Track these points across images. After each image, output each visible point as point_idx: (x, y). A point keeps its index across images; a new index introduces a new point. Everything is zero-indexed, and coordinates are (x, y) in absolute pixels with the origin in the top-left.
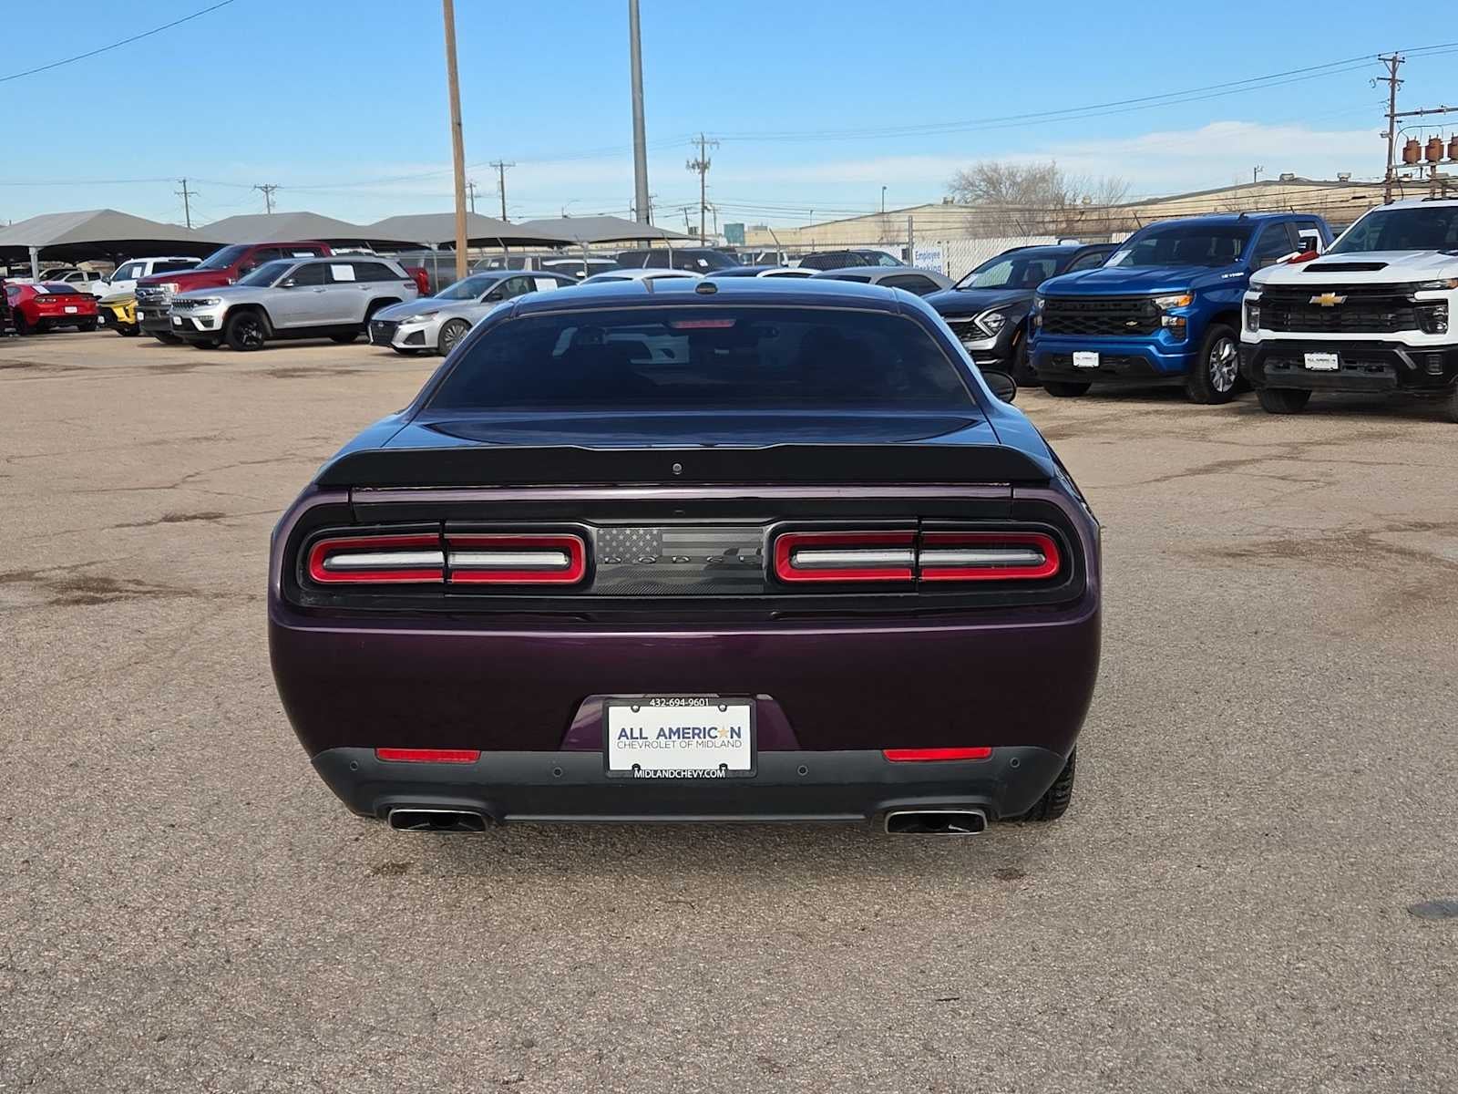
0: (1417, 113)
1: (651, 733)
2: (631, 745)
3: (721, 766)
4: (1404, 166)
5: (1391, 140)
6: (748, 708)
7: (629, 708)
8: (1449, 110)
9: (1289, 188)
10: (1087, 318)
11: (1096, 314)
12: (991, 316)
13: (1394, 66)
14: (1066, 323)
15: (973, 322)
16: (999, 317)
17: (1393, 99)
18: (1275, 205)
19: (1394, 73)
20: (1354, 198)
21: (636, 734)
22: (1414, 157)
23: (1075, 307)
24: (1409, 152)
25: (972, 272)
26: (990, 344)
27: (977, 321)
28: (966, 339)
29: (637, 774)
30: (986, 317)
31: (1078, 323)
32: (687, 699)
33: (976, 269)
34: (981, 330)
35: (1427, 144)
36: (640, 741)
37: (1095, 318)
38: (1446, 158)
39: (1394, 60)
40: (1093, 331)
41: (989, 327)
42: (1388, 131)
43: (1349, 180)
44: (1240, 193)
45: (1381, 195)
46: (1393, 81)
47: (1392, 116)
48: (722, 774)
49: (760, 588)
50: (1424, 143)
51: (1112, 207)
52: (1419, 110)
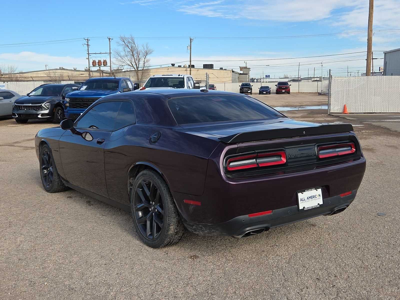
0: (94, 54)
1: (306, 199)
2: (303, 202)
3: (318, 204)
4: (93, 67)
5: (89, 60)
6: (320, 189)
7: (301, 193)
8: (102, 53)
9: (63, 71)
10: (84, 104)
11: (87, 103)
12: (46, 104)
13: (88, 41)
14: (78, 105)
15: (41, 106)
16: (49, 104)
17: (88, 50)
18: (60, 75)
19: (88, 43)
20: (81, 74)
21: (303, 200)
22: (95, 64)
23: (80, 101)
24: (94, 63)
25: (32, 91)
26: (47, 112)
27: (43, 105)
28: (40, 110)
29: (305, 209)
30: (45, 104)
31: (81, 105)
32: (311, 189)
33: (33, 90)
34: (44, 108)
35: (98, 62)
36: (304, 201)
37: (86, 104)
38: (102, 65)
39: (88, 40)
40: (79, 107)
41: (46, 107)
42: (88, 58)
43: (77, 69)
44: (51, 71)
45: (88, 74)
46: (88, 45)
47: (88, 54)
48: (319, 206)
49: (316, 160)
50: (97, 61)
51: (13, 74)
52: (95, 53)
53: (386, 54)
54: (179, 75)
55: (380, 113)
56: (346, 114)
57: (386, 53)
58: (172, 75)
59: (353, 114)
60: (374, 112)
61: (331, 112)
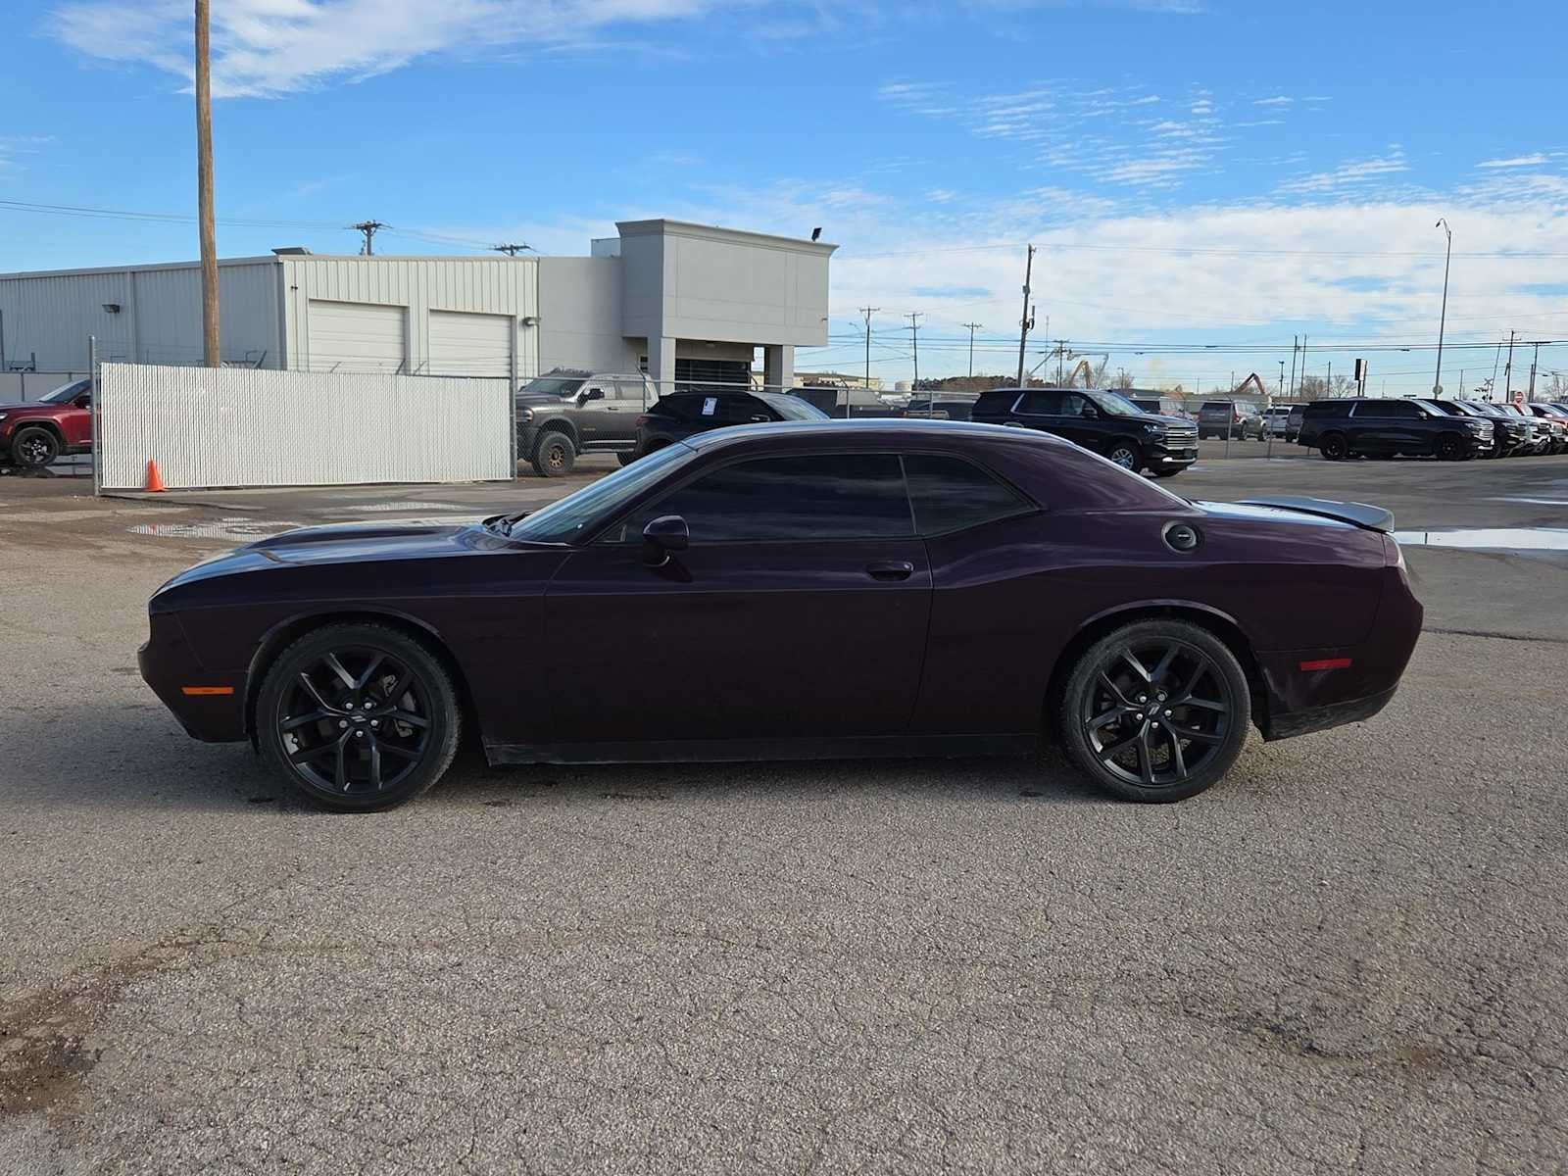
55: (260, 487)
56: (161, 491)
59: (185, 494)
60: (240, 484)
61: (104, 486)
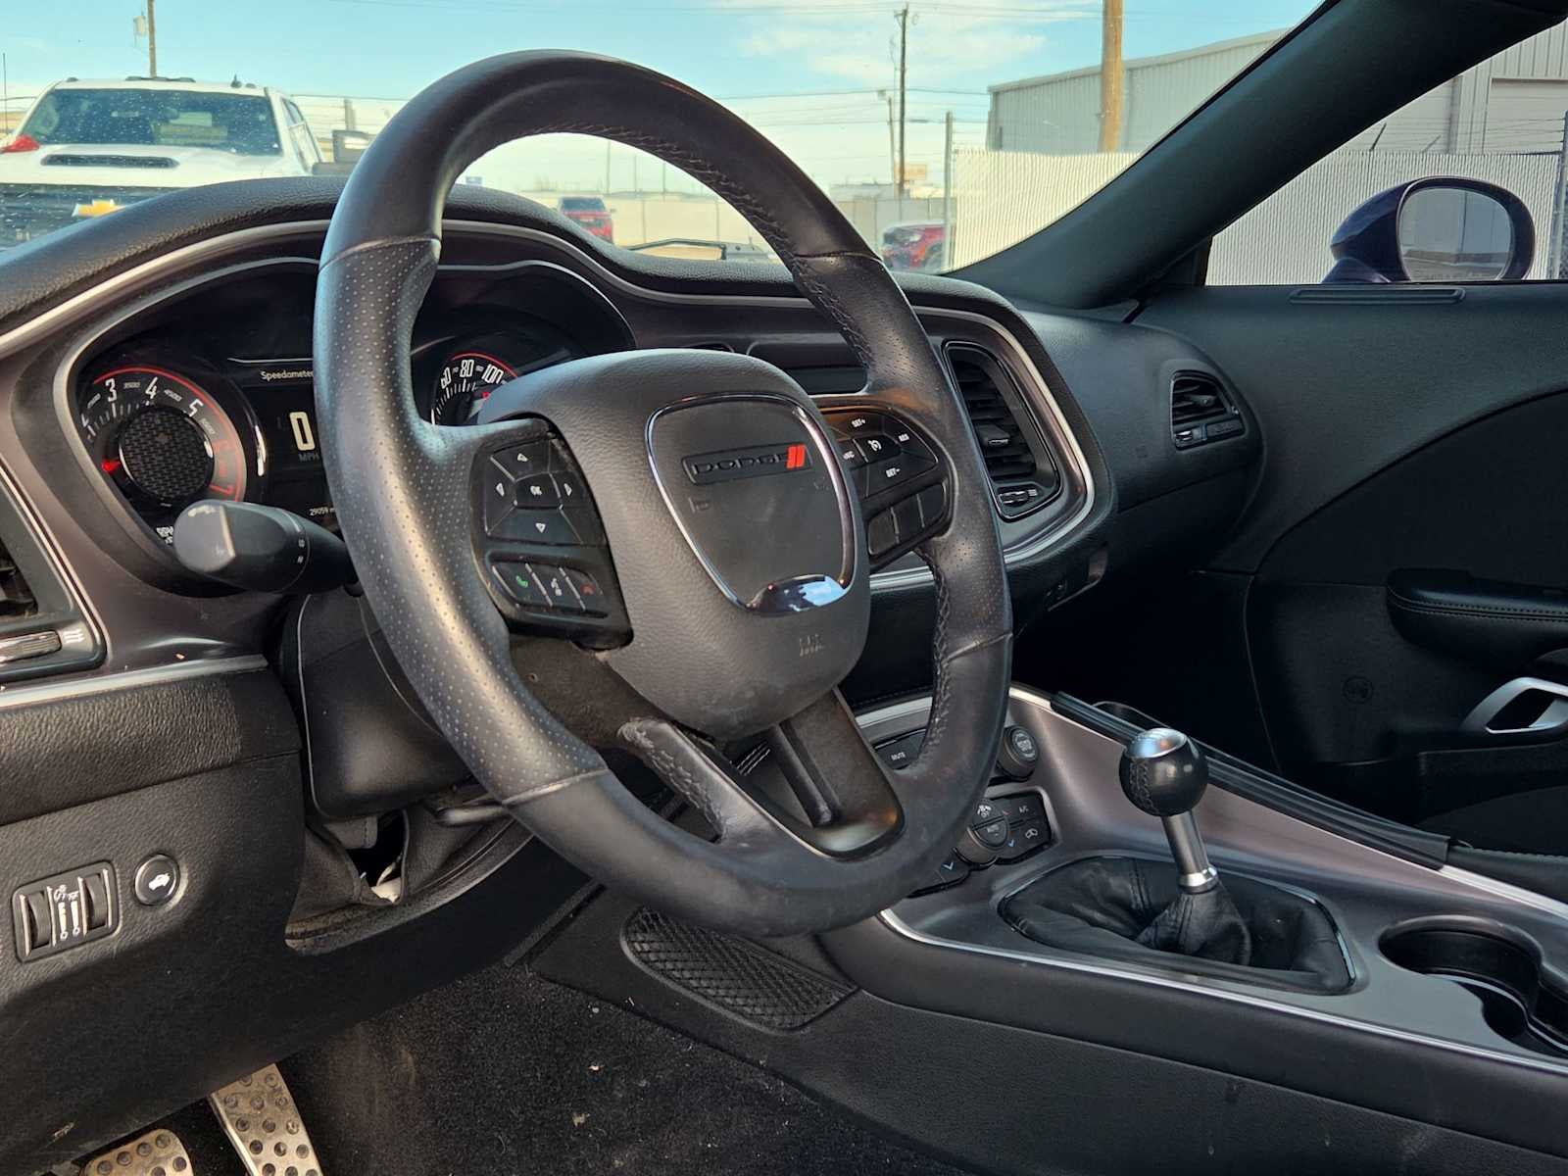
53: (1001, 97)
54: (235, 84)
57: (997, 94)
58: (192, 81)
